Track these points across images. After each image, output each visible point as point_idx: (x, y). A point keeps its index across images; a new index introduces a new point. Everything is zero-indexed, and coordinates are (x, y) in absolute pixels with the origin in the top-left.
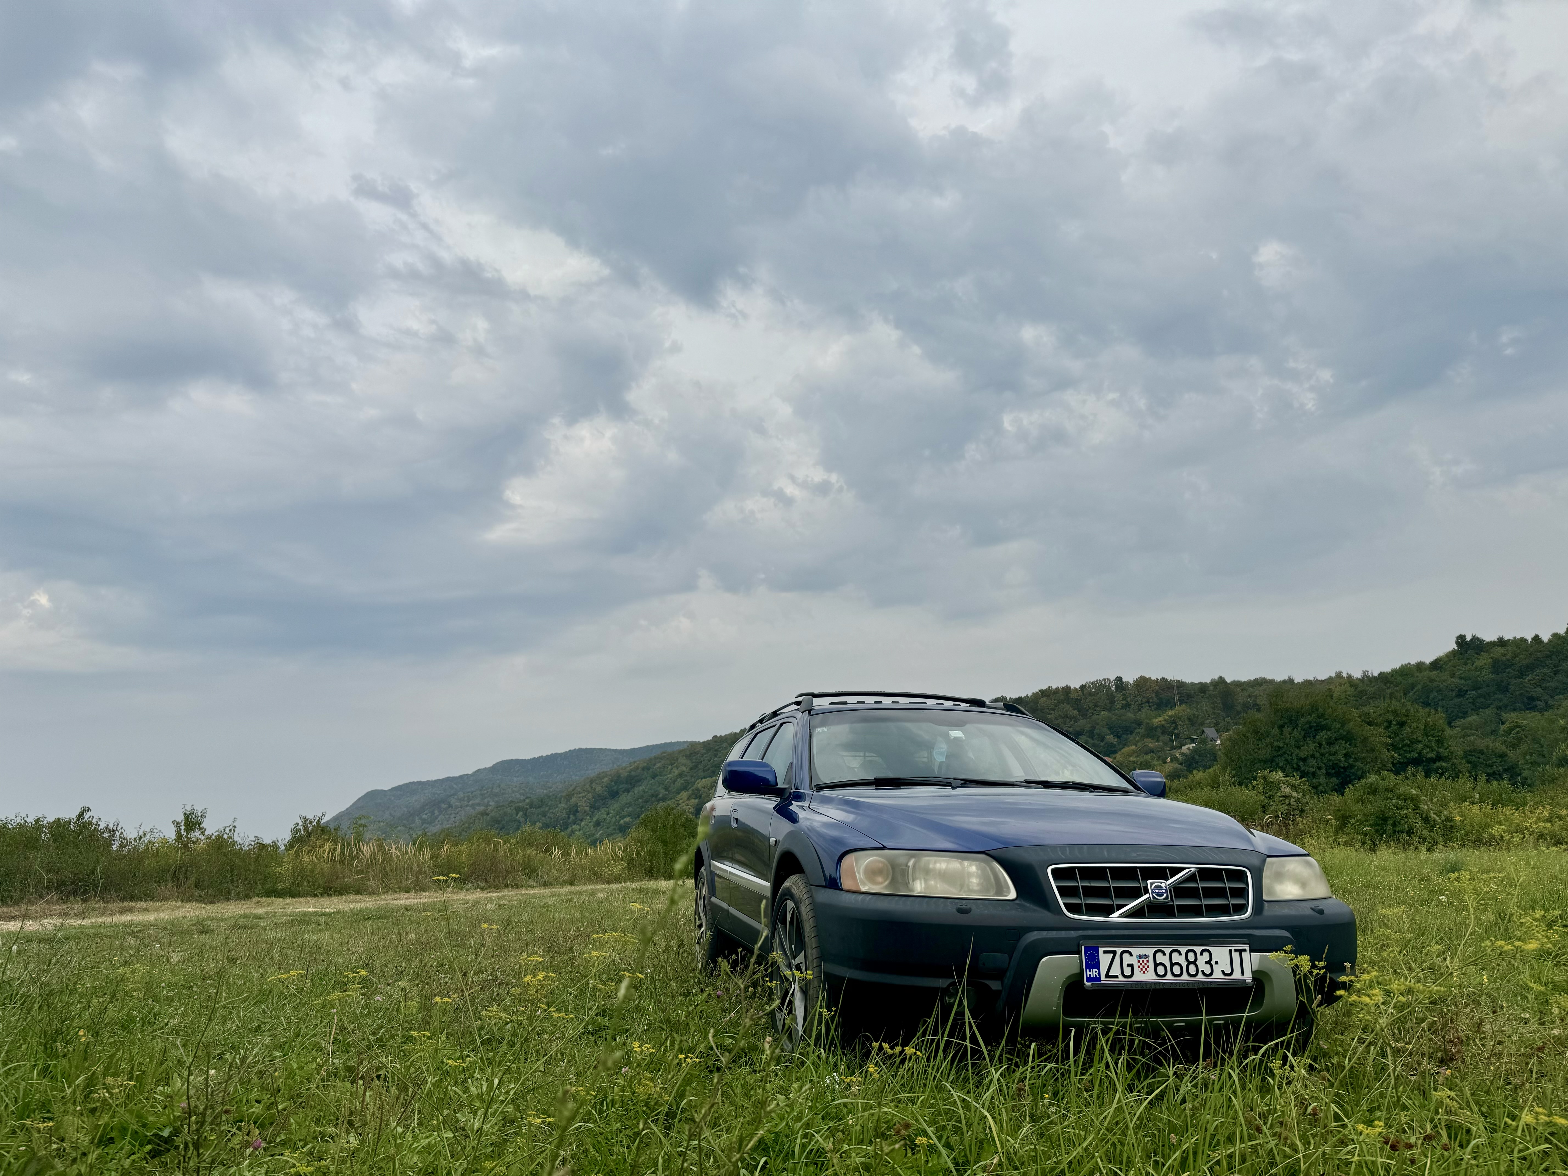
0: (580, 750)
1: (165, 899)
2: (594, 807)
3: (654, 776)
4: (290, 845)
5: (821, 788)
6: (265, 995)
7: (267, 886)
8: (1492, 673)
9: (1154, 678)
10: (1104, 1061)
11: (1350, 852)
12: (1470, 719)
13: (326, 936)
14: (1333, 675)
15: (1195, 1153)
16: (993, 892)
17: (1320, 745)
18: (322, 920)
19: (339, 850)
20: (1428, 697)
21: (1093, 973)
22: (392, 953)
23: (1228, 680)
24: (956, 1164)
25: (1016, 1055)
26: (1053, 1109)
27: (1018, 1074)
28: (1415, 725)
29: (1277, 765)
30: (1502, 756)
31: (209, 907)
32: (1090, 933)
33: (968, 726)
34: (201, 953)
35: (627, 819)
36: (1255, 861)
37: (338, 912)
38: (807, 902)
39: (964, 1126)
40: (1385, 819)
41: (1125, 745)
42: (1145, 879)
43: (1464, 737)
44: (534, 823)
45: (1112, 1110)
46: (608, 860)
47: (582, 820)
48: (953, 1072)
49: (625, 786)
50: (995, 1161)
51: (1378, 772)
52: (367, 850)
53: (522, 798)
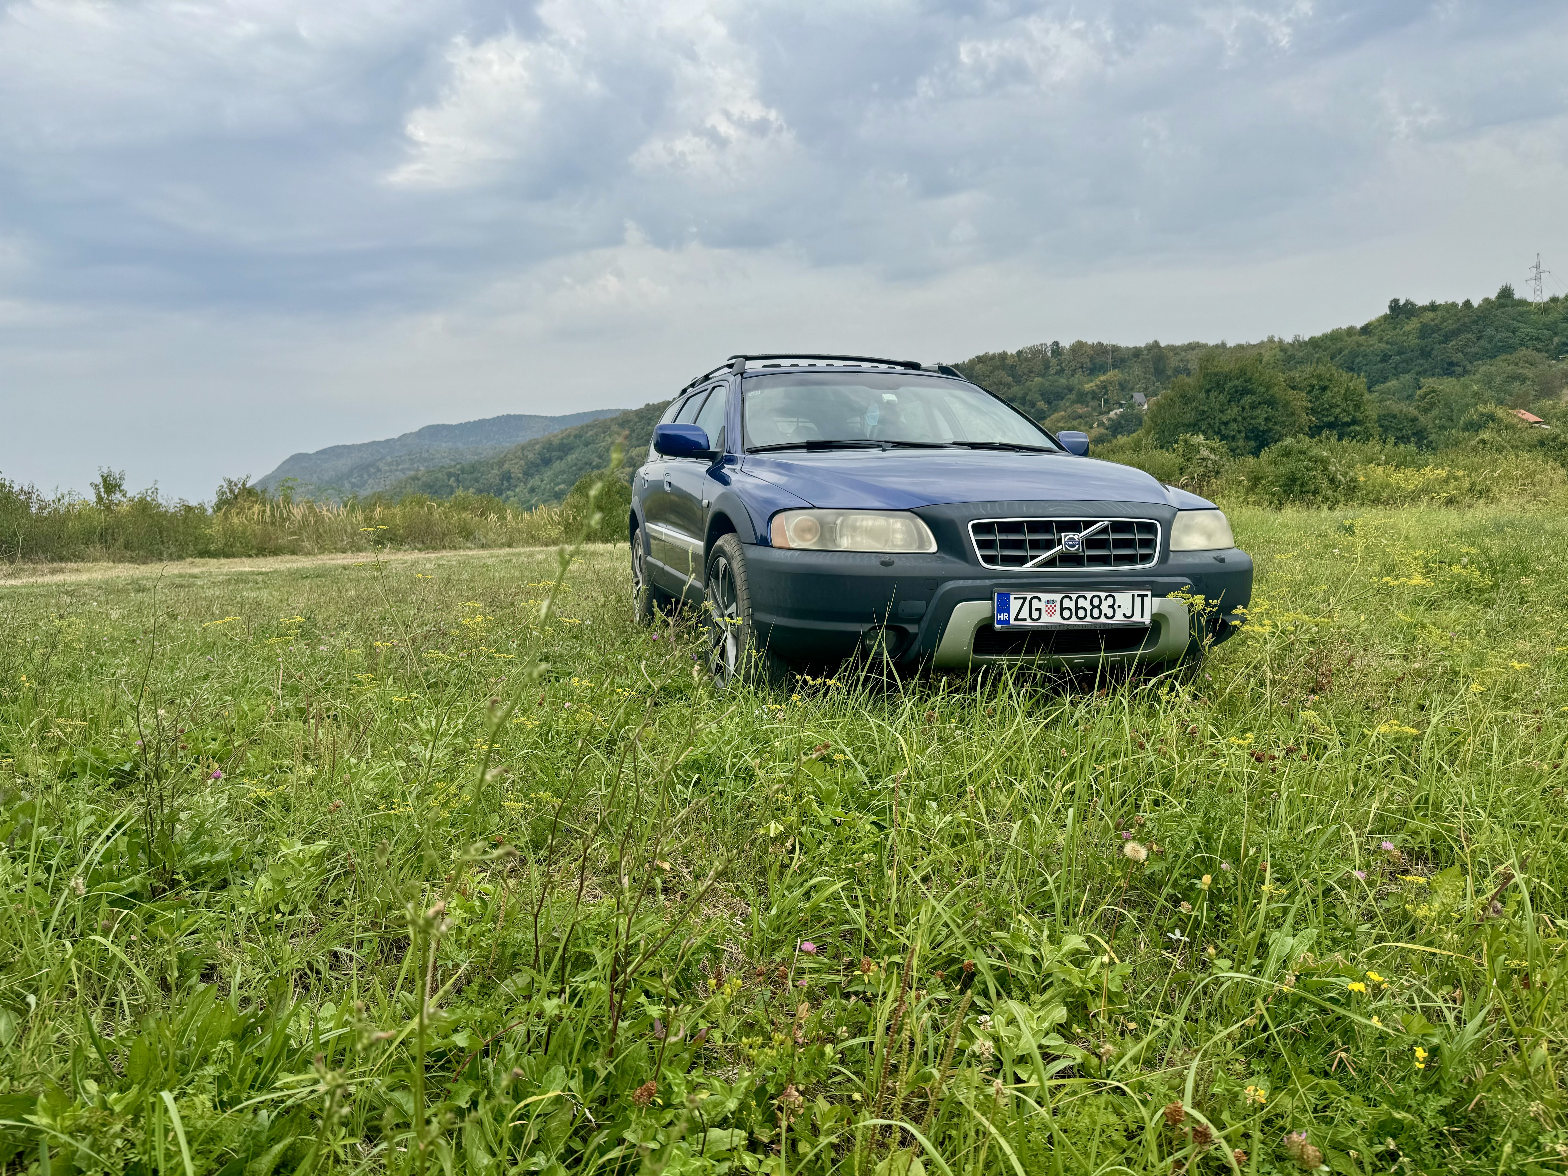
0: (509, 416)
1: (95, 560)
2: (527, 474)
3: (587, 444)
4: (218, 507)
5: (752, 451)
6: (210, 647)
7: (200, 547)
8: (1419, 338)
9: (1090, 343)
10: (1007, 693)
11: (1258, 511)
12: (1389, 384)
13: (264, 594)
14: (1265, 340)
15: (1082, 767)
16: (915, 546)
17: (1243, 408)
18: (260, 578)
19: (268, 512)
20: (1353, 362)
21: (1004, 616)
22: (332, 608)
23: (1163, 344)
24: (870, 778)
25: (929, 687)
26: (959, 732)
27: (929, 703)
28: (1336, 389)
29: (1200, 428)
30: (1414, 420)
31: (142, 568)
32: (1003, 581)
33: (901, 389)
34: (139, 610)
35: (562, 486)
36: (1166, 514)
37: (275, 571)
38: (739, 558)
39: (878, 746)
40: (1294, 480)
41: (1055, 411)
42: (1060, 530)
43: (1381, 401)
44: (467, 488)
45: (1011, 731)
46: (545, 524)
47: (516, 486)
48: (871, 702)
49: (557, 454)
50: (904, 774)
51: (1294, 436)
52: (298, 512)
53: (453, 463)
